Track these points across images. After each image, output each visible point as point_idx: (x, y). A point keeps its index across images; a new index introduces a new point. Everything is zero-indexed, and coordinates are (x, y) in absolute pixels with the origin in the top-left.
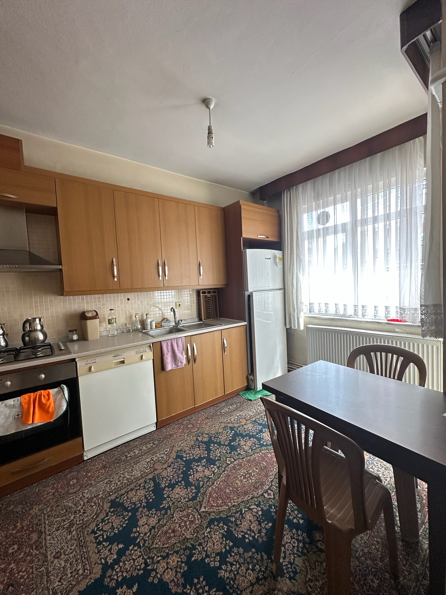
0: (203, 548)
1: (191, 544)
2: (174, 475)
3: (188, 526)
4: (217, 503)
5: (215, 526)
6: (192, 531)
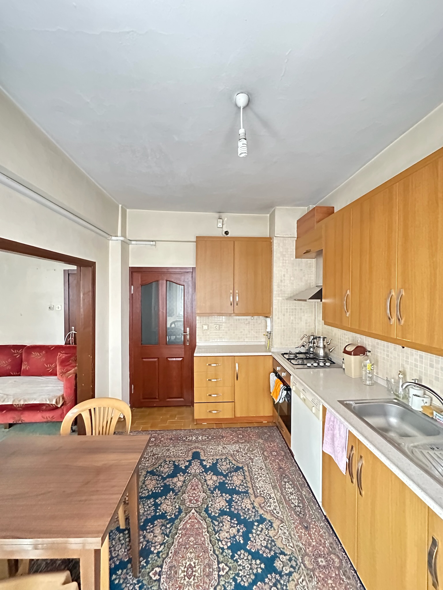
3: (190, 497)
4: (190, 523)
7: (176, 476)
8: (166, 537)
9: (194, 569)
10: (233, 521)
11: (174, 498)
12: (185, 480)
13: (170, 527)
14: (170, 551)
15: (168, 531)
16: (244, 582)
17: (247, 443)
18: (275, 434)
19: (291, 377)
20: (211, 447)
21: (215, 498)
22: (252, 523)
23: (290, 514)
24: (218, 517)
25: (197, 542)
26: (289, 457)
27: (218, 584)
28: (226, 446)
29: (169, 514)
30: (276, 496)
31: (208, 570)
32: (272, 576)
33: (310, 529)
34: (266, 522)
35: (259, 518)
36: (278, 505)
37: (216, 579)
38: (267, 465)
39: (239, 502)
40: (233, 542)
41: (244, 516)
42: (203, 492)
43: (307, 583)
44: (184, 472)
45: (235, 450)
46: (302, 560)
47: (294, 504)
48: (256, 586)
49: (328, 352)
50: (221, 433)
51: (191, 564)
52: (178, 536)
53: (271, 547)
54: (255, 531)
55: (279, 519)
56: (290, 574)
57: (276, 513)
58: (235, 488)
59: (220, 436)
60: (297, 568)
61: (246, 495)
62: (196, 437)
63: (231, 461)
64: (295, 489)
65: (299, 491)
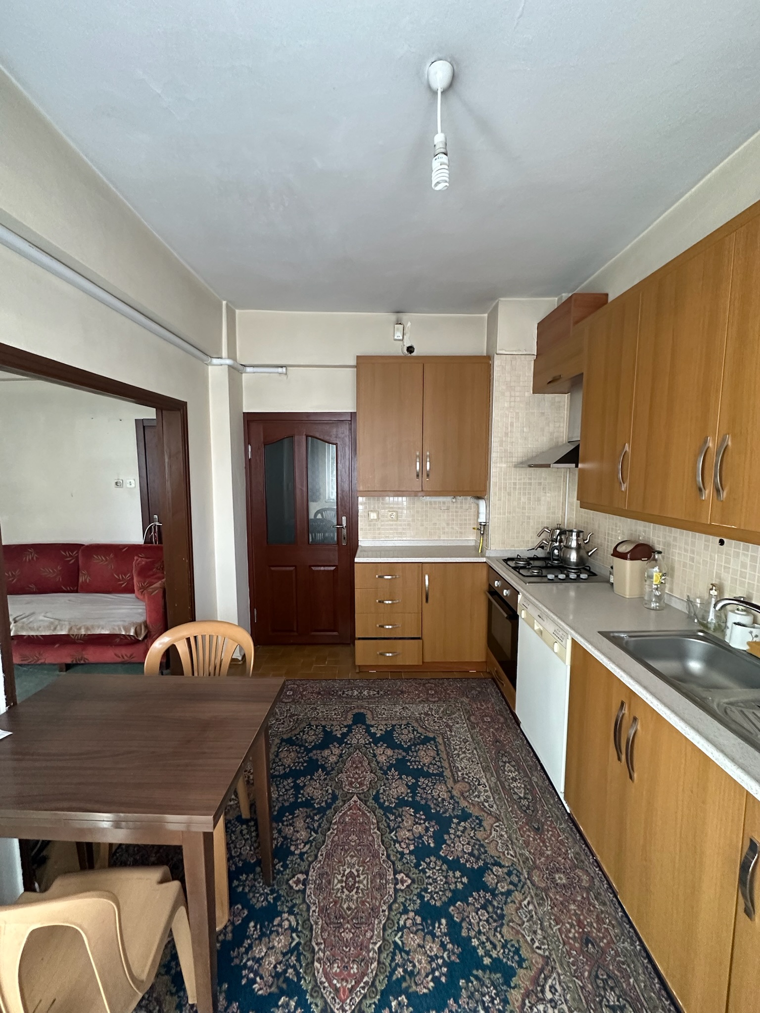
3: (350, 779)
4: (350, 816)
7: (328, 748)
8: (313, 833)
9: (357, 879)
10: (418, 815)
11: (325, 779)
12: (341, 754)
13: (320, 819)
14: (320, 853)
15: (316, 825)
16: (436, 900)
17: (442, 702)
18: (489, 690)
19: (520, 597)
20: (382, 707)
21: (390, 781)
22: (450, 819)
23: (511, 809)
24: (395, 808)
25: (362, 842)
26: (511, 725)
27: (395, 901)
28: (407, 705)
29: (317, 801)
30: (490, 782)
31: (378, 881)
32: (479, 895)
33: (543, 831)
34: (471, 819)
35: (460, 813)
36: (491, 795)
37: (391, 893)
38: (474, 736)
39: (427, 788)
40: (418, 845)
41: (436, 810)
42: (371, 772)
43: (535, 907)
44: (341, 741)
45: (422, 712)
46: (528, 874)
47: (517, 794)
48: (454, 906)
49: (585, 555)
50: (400, 687)
51: (353, 873)
52: (331, 833)
53: (480, 855)
54: (454, 831)
55: (492, 816)
56: (509, 893)
57: (488, 807)
58: (422, 768)
59: (398, 690)
60: (520, 885)
61: (439, 779)
62: (359, 691)
63: (416, 728)
64: (519, 773)
65: (527, 776)
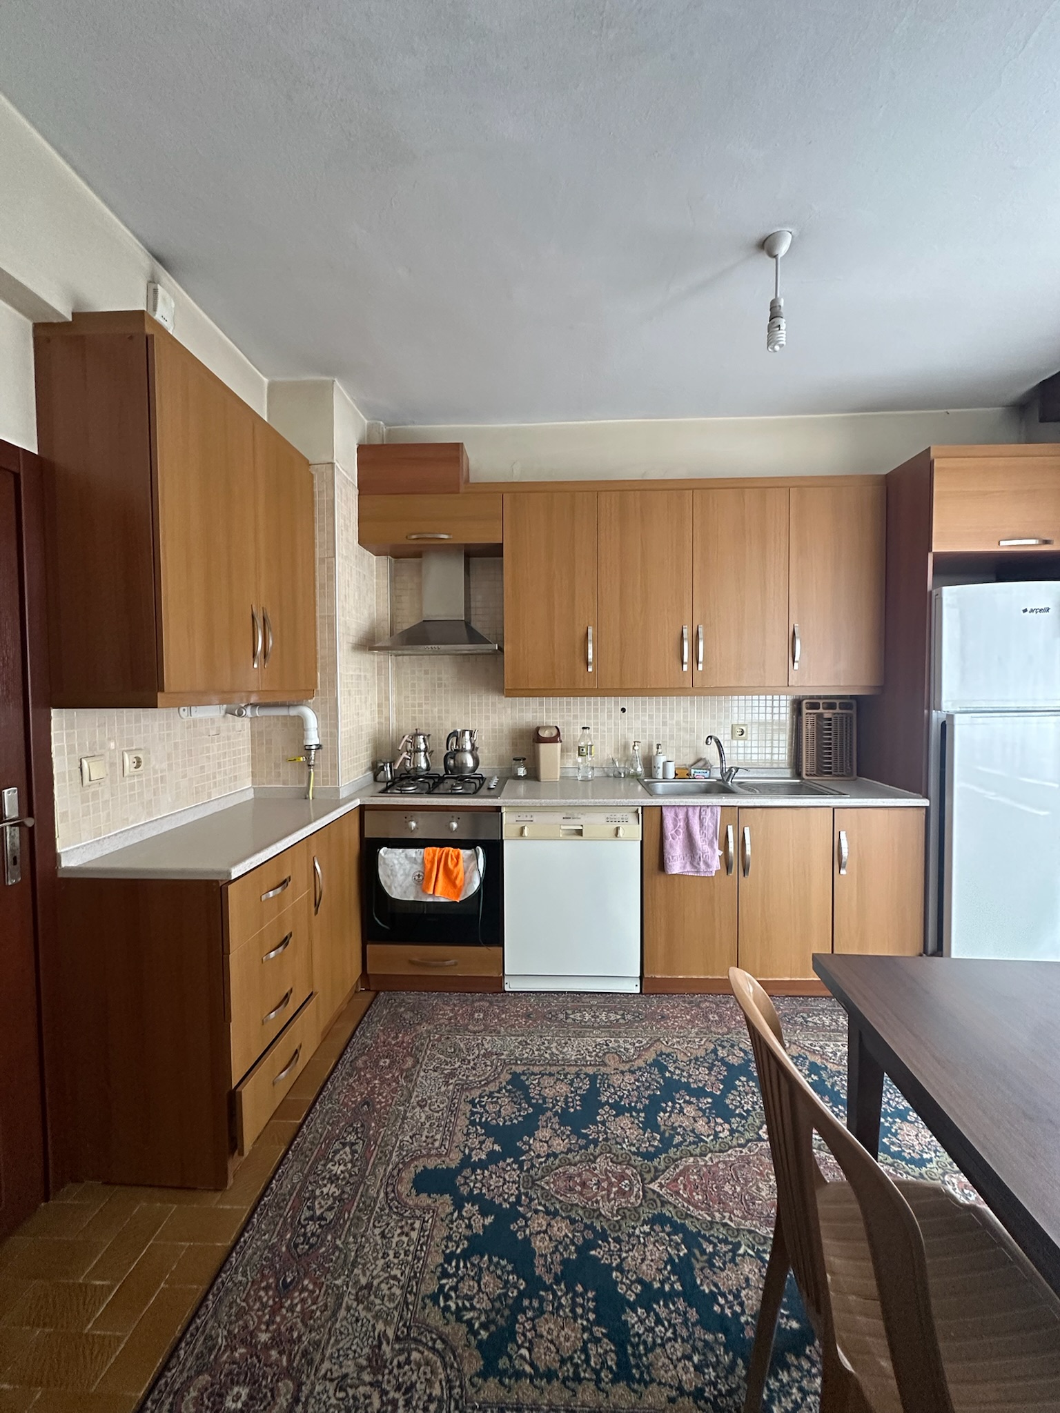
0: (620, 1250)
1: (602, 1227)
2: (632, 1093)
3: (612, 1196)
4: (691, 1194)
5: (663, 1231)
6: (615, 1208)
8: (741, 1251)
10: (669, 1109)
11: (618, 1240)
15: (723, 1248)
20: (406, 1139)
21: (611, 1136)
22: (667, 1079)
24: (661, 1134)
26: (496, 999)
28: (415, 1100)
29: (673, 1252)
30: (602, 1036)
33: (665, 1014)
35: (655, 1069)
36: (624, 1039)
38: (514, 1033)
39: (619, 1094)
41: (654, 1090)
42: (594, 1162)
45: (440, 1081)
47: (617, 1020)
52: (731, 1220)
54: (682, 1078)
55: (653, 1044)
57: (641, 1045)
58: (579, 1095)
59: (355, 1109)
61: (601, 1079)
64: (585, 1011)
